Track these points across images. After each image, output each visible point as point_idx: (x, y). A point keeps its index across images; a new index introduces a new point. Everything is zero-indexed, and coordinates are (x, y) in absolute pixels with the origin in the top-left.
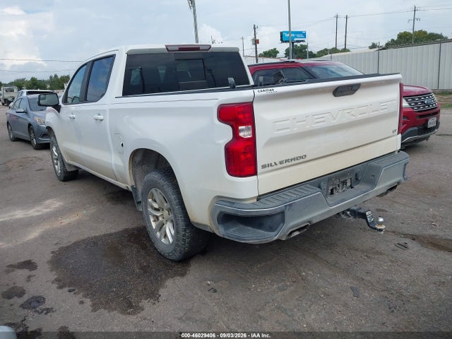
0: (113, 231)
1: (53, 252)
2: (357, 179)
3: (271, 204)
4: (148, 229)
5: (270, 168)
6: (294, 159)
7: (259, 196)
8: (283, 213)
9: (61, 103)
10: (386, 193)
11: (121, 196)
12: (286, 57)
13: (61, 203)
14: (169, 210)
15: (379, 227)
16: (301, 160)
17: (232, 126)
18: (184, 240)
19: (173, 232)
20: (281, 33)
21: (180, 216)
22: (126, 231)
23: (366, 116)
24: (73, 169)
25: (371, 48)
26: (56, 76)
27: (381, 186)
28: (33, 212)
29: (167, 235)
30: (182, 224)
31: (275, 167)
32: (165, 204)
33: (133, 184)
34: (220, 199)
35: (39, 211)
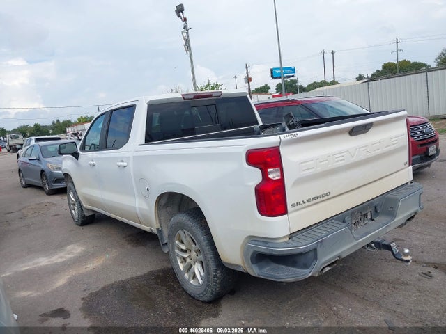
0: (139, 274)
1: (83, 299)
2: (376, 212)
3: (304, 243)
4: (176, 271)
5: (299, 207)
6: (320, 197)
7: (291, 234)
8: (315, 250)
9: (79, 151)
10: (405, 224)
11: (140, 237)
12: (277, 92)
13: (83, 249)
14: (198, 251)
15: (406, 258)
16: (326, 197)
17: (261, 169)
18: (215, 281)
19: (203, 273)
20: (272, 70)
21: (210, 257)
22: (151, 273)
23: (379, 152)
24: (91, 214)
25: (358, 80)
26: (58, 121)
27: (401, 217)
28: (57, 259)
29: (196, 276)
30: (212, 265)
31: (304, 205)
32: (193, 245)
33: (159, 226)
34: (252, 239)
35: (61, 257)
